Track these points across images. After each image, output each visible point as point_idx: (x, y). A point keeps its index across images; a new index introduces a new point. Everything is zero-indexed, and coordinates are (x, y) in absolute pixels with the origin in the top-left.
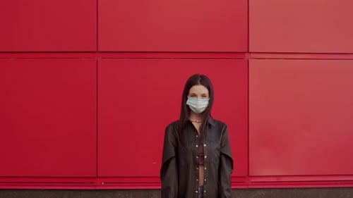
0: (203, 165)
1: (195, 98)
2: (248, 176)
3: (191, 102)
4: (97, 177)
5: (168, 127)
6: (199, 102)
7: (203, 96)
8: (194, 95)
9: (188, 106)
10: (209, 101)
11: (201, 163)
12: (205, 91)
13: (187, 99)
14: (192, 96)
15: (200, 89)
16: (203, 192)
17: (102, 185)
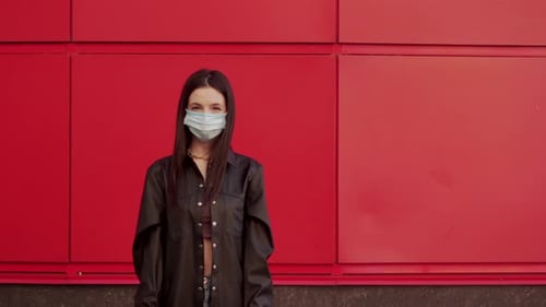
0: (209, 239)
1: (198, 112)
2: (337, 263)
3: (192, 120)
4: (70, 263)
5: (152, 166)
6: (207, 120)
7: (215, 108)
8: (198, 107)
9: (186, 127)
10: (227, 118)
11: (205, 235)
12: (219, 98)
13: (185, 114)
14: (193, 108)
15: (207, 95)
16: (211, 290)
17: (79, 276)
